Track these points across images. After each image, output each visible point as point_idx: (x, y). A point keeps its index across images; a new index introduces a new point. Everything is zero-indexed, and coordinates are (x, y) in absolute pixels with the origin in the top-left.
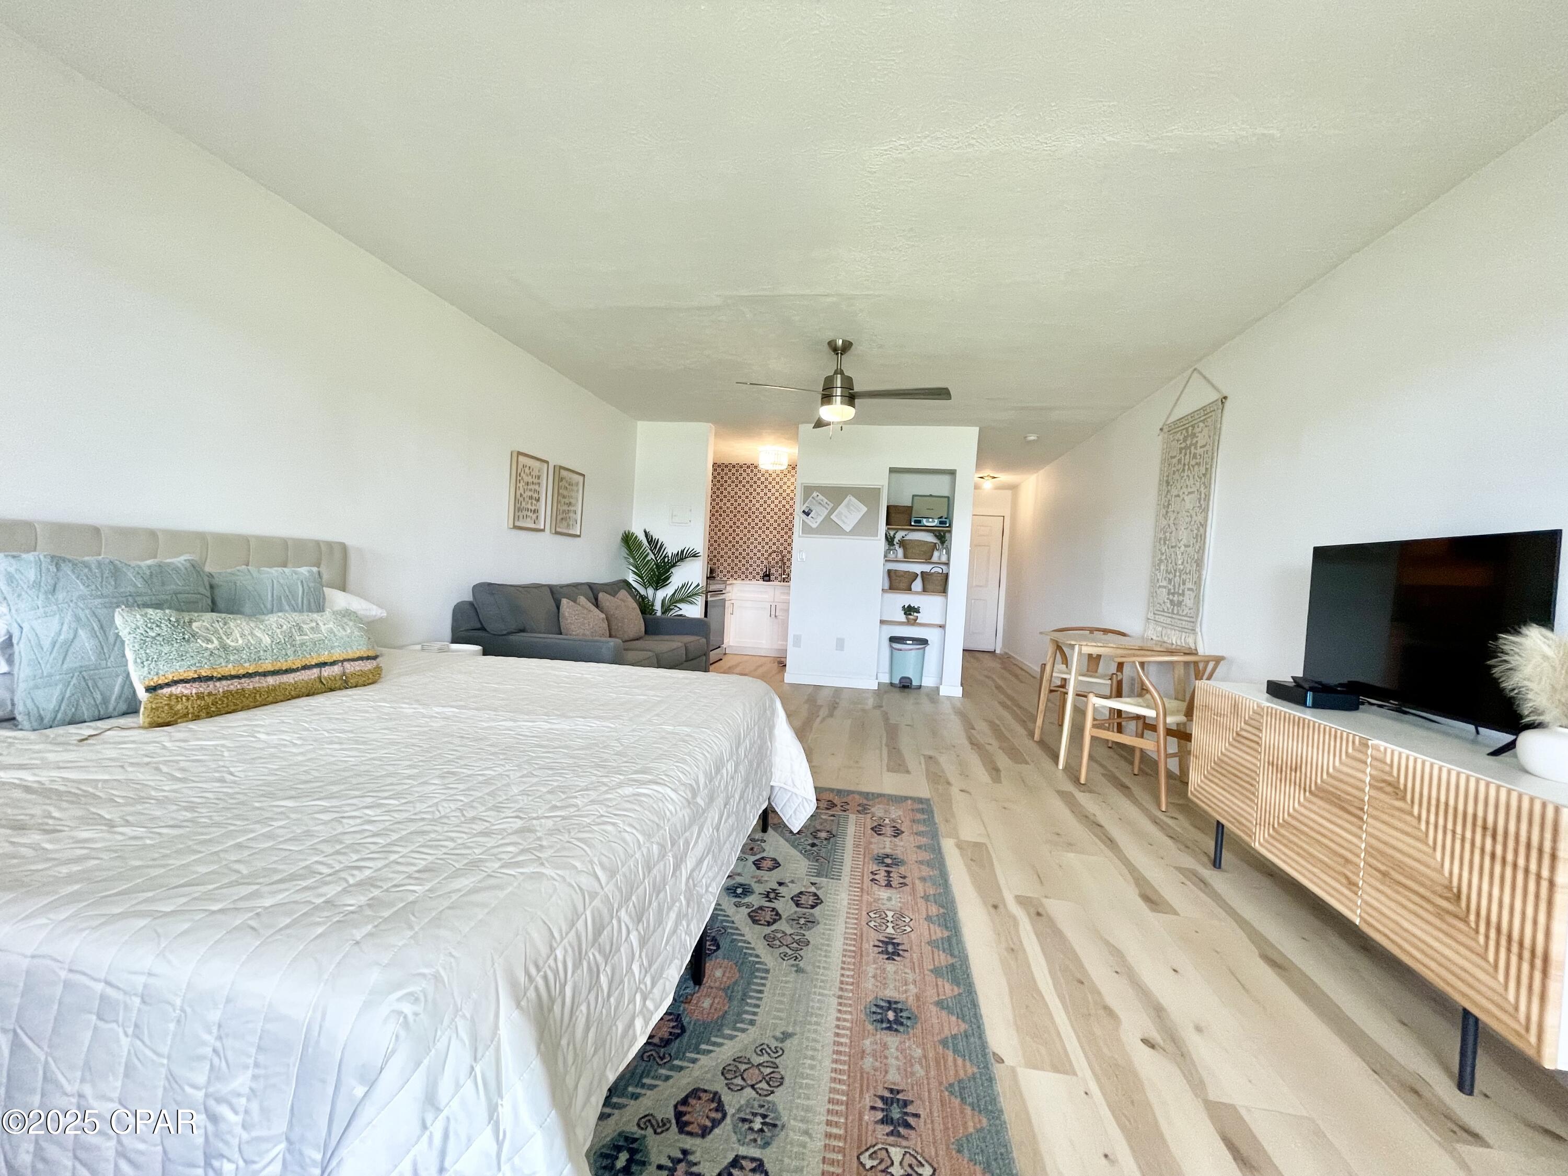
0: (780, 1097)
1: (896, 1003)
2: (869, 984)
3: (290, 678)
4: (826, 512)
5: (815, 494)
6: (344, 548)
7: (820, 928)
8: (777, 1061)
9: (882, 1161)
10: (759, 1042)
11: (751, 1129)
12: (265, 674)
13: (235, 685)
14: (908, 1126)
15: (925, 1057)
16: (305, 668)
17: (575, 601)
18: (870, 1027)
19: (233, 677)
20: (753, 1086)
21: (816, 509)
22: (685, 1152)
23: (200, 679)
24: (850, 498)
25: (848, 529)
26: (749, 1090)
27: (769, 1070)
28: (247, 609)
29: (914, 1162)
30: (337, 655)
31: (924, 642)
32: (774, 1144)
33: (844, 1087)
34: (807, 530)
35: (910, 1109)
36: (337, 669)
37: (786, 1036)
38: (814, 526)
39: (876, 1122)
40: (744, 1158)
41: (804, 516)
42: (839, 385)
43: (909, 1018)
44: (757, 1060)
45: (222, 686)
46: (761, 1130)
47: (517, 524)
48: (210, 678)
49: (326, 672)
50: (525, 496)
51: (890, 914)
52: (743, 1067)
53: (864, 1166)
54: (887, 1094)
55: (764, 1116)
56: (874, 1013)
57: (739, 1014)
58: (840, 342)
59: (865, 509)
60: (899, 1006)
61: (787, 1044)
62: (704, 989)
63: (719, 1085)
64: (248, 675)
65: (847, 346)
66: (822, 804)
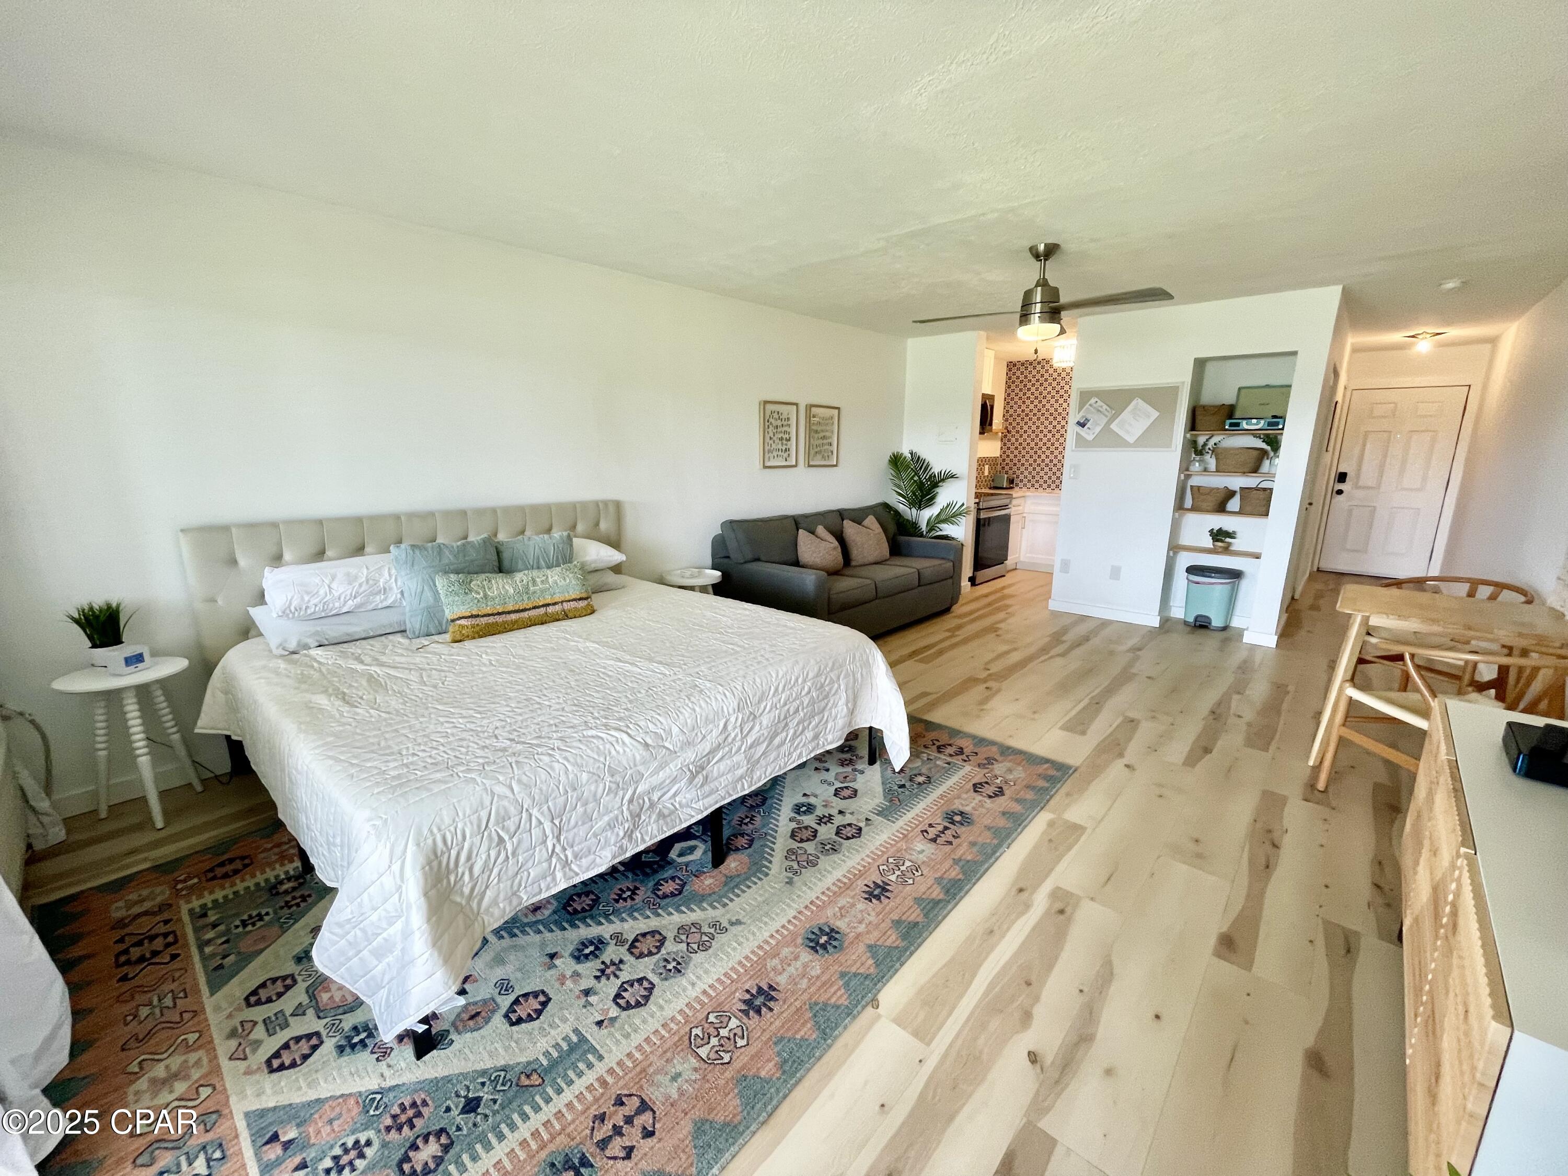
0: (698, 958)
1: (838, 933)
2: (829, 912)
3: (525, 615)
4: (1105, 420)
5: (1093, 401)
6: (618, 505)
7: (835, 857)
8: (716, 935)
9: (721, 1022)
10: (717, 919)
11: (665, 967)
12: (509, 613)
13: (491, 619)
14: (759, 1012)
15: (818, 977)
16: (534, 608)
17: (813, 532)
18: (799, 941)
19: (489, 615)
20: (688, 944)
21: (1093, 417)
22: (621, 961)
23: (472, 616)
24: (1138, 403)
25: (1131, 439)
26: (684, 946)
27: (707, 939)
28: (520, 566)
29: (740, 1033)
30: (557, 598)
31: (1236, 575)
32: (672, 981)
33: (742, 970)
34: (1081, 442)
35: (771, 1004)
36: (558, 608)
37: (738, 922)
38: (1090, 437)
39: (740, 1000)
40: (647, 980)
41: (1079, 429)
42: (1039, 299)
43: (835, 947)
44: (705, 929)
45: (484, 620)
46: (670, 970)
47: (768, 464)
48: (477, 616)
49: (550, 609)
50: (775, 438)
51: (908, 864)
52: (693, 930)
53: (707, 1018)
54: (765, 988)
55: (679, 963)
56: (813, 933)
57: (721, 897)
58: (1042, 248)
59: (1155, 414)
60: (837, 936)
61: (734, 930)
62: (716, 871)
63: (670, 935)
64: (499, 614)
65: (1051, 251)
66: (950, 750)
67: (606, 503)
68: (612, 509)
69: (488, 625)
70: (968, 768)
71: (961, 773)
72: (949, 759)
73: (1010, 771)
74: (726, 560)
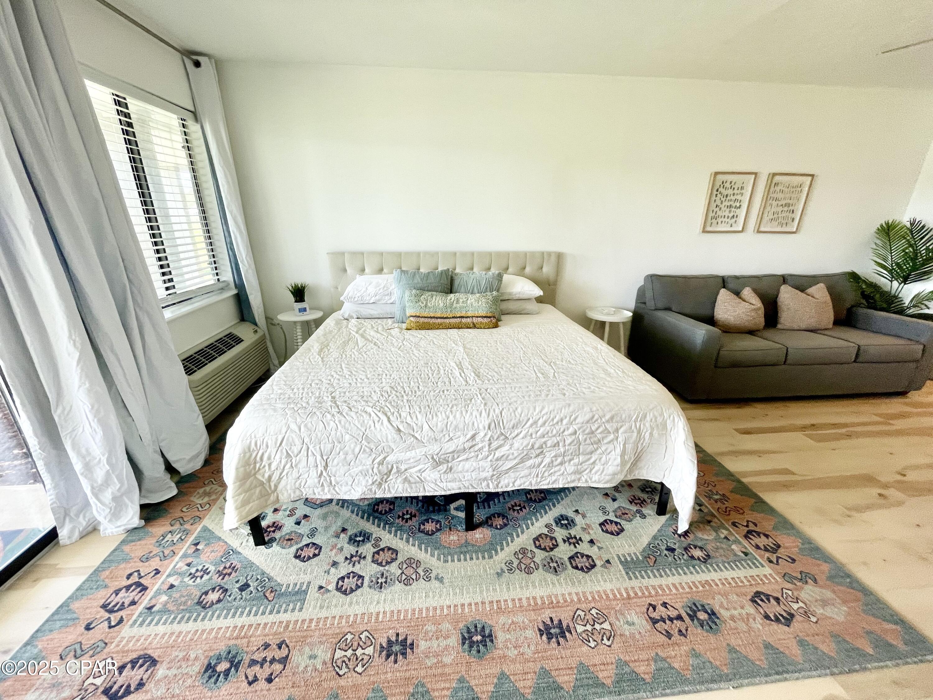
0: (398, 586)
1: (492, 641)
2: (502, 619)
3: (447, 321)
6: (560, 257)
7: (550, 577)
8: (421, 579)
9: (365, 643)
10: (432, 568)
11: (378, 578)
12: (437, 318)
14: (388, 656)
15: (444, 666)
16: (453, 317)
17: (737, 293)
18: (461, 625)
19: (425, 317)
20: (403, 573)
22: (365, 557)
26: (400, 571)
27: (414, 577)
28: (463, 289)
29: (365, 661)
32: (372, 590)
33: (409, 617)
35: (400, 657)
37: (440, 579)
39: (388, 637)
40: (363, 580)
43: (479, 651)
44: (420, 570)
46: (378, 583)
47: (709, 229)
49: (464, 320)
50: (722, 206)
51: (606, 626)
52: (414, 566)
53: (361, 634)
54: (409, 642)
55: (386, 582)
56: (476, 627)
57: (449, 554)
60: (489, 643)
61: (436, 584)
62: (465, 533)
63: (400, 559)
64: (431, 318)
66: (762, 541)
67: (549, 254)
68: (553, 259)
69: (424, 323)
70: (767, 570)
71: (754, 572)
72: (751, 550)
73: (825, 603)
74: (643, 306)
